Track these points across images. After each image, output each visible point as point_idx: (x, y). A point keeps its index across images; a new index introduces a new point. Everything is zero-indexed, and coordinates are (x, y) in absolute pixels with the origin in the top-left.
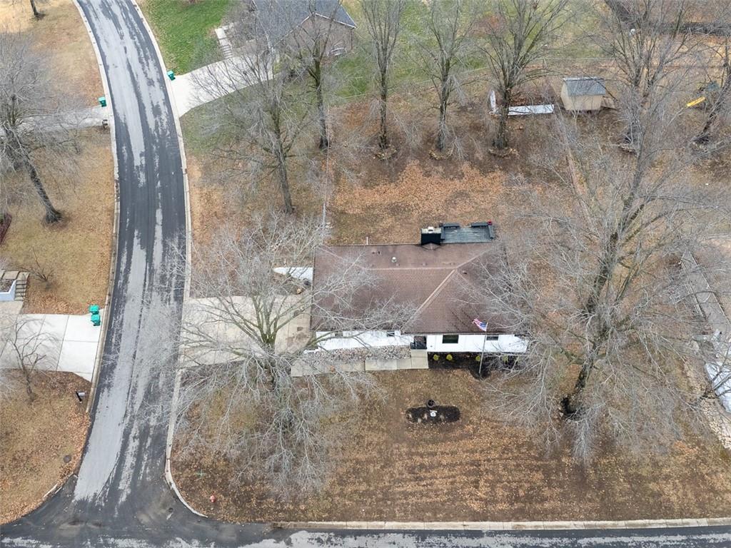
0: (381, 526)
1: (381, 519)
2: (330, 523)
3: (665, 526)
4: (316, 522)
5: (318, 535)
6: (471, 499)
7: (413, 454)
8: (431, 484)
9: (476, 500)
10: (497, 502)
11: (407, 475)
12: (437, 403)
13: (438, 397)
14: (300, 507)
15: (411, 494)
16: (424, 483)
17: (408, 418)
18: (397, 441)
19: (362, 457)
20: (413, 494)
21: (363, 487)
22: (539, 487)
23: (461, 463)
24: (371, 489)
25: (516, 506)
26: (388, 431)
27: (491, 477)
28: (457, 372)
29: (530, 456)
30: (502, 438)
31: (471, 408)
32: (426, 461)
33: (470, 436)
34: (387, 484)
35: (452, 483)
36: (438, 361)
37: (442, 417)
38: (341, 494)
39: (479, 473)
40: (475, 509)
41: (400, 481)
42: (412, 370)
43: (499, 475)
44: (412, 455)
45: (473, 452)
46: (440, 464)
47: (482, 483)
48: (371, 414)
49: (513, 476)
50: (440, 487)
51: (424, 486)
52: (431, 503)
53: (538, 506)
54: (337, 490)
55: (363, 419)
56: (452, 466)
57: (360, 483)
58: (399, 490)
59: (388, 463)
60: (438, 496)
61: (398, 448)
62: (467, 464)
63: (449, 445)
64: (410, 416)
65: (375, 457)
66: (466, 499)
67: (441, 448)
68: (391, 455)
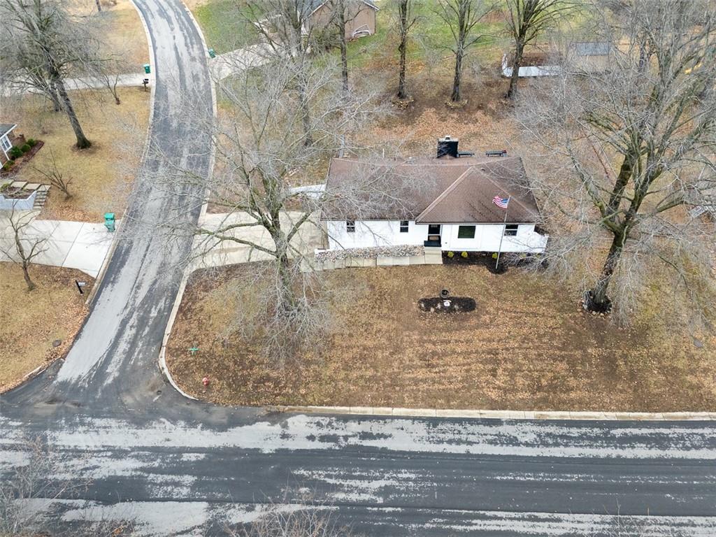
0: (389, 412)
1: (388, 405)
2: (332, 408)
3: (709, 419)
4: (316, 407)
5: (317, 419)
6: (489, 388)
7: (425, 342)
8: (444, 371)
9: (494, 388)
10: (517, 391)
11: (417, 362)
12: (451, 294)
13: (453, 289)
14: (301, 391)
15: (421, 380)
16: (437, 370)
17: (420, 307)
18: (408, 329)
19: (369, 343)
20: (425, 381)
21: (369, 373)
22: (563, 376)
23: (477, 352)
24: (379, 374)
25: (539, 395)
26: (399, 320)
27: (509, 366)
28: (472, 267)
29: (552, 347)
30: (521, 328)
31: (488, 300)
32: (439, 348)
33: (487, 326)
34: (396, 370)
35: (467, 371)
36: (453, 259)
37: (456, 307)
38: (346, 379)
39: (497, 362)
40: (493, 397)
41: (410, 367)
42: (426, 265)
43: (519, 364)
44: (423, 343)
45: (490, 341)
46: (454, 352)
47: (500, 371)
48: (381, 303)
49: (534, 366)
50: (454, 374)
51: (436, 372)
52: (443, 390)
53: (564, 396)
54: (342, 374)
55: (372, 308)
56: (467, 354)
57: (367, 369)
58: (409, 376)
59: (397, 350)
60: (451, 383)
61: (409, 336)
62: (483, 352)
63: (463, 334)
64: (423, 305)
65: (384, 343)
66: (483, 387)
67: (455, 336)
68: (402, 342)
